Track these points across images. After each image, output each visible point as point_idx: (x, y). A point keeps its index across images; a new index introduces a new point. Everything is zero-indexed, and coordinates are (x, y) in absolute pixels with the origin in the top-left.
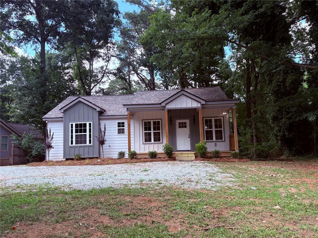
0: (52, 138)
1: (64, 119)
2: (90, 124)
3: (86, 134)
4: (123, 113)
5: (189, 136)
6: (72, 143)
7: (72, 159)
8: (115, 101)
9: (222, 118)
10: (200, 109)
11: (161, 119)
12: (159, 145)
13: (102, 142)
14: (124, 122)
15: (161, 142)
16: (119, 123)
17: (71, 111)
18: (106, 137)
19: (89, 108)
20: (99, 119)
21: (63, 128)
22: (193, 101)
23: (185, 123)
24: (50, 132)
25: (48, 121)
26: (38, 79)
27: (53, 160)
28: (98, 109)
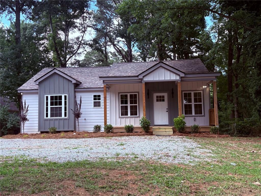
0: (27, 111)
1: (39, 91)
2: (65, 97)
3: (62, 107)
4: (99, 85)
5: (167, 110)
6: (47, 116)
7: (47, 132)
8: (91, 73)
9: (202, 92)
10: (178, 82)
11: (138, 92)
12: (136, 119)
13: (78, 115)
14: (100, 95)
15: (138, 116)
16: (95, 96)
17: (47, 83)
18: (81, 110)
19: (65, 80)
20: (75, 92)
21: (38, 101)
22: (172, 74)
23: (163, 97)
24: (25, 104)
25: (23, 93)
26: (13, 50)
27: (28, 133)
28: (74, 82)
